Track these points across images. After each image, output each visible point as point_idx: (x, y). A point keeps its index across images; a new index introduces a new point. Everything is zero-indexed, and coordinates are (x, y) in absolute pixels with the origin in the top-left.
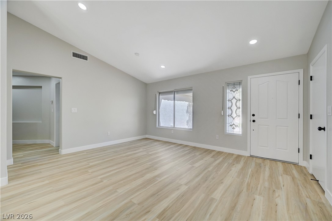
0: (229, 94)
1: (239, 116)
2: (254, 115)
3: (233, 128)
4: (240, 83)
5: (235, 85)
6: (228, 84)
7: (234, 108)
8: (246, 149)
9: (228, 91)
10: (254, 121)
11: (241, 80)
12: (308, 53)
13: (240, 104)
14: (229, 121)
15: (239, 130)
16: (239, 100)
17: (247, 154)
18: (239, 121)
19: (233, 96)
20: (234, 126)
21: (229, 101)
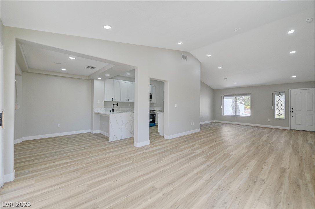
0: (277, 98)
1: (283, 109)
2: (292, 109)
3: (279, 116)
4: (283, 92)
5: (279, 93)
6: (276, 93)
7: (280, 105)
8: (288, 126)
10: (293, 112)
11: (285, 90)
13: (283, 103)
14: (277, 112)
15: (283, 117)
16: (283, 101)
17: (289, 128)
18: (283, 112)
19: (280, 100)
20: (280, 114)
21: (276, 101)
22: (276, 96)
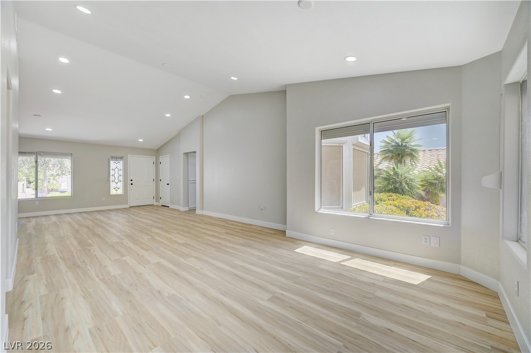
0: (113, 165)
1: (121, 181)
2: (131, 180)
3: (117, 190)
4: (121, 158)
5: (116, 158)
6: (112, 158)
7: (116, 176)
8: (127, 204)
9: (111, 162)
10: (132, 184)
11: (123, 155)
12: (157, 150)
13: (121, 173)
14: (113, 185)
15: (120, 192)
16: (121, 170)
17: (127, 206)
18: (120, 185)
19: (116, 167)
20: (116, 189)
21: (112, 170)
22: (112, 162)
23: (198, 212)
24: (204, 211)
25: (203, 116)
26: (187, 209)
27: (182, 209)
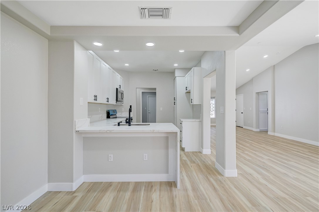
23: (269, 133)
24: (275, 133)
25: (274, 66)
26: (258, 130)
27: (254, 130)
